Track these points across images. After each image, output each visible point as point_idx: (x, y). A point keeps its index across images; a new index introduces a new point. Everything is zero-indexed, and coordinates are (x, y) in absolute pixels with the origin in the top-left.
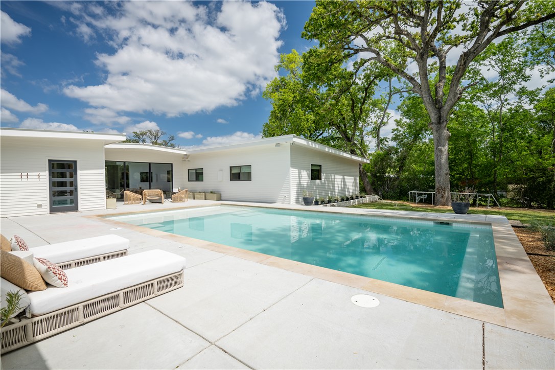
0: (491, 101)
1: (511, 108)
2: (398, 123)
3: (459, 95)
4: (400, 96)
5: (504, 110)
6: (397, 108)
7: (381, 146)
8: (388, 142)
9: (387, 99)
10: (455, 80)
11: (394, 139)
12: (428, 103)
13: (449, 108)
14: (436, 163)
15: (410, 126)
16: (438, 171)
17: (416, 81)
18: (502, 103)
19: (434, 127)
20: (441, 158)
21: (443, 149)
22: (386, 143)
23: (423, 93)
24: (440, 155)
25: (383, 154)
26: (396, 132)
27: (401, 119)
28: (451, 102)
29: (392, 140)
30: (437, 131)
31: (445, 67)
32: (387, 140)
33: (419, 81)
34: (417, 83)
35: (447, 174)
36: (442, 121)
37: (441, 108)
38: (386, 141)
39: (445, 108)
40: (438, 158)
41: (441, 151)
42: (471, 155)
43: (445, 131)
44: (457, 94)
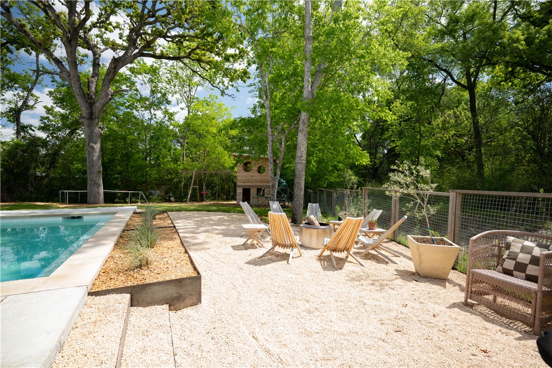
0: (144, 112)
1: (157, 122)
2: (49, 110)
3: (110, 97)
4: (51, 79)
5: (152, 122)
6: (48, 93)
7: (22, 134)
8: (33, 131)
9: (34, 78)
10: (106, 80)
11: (43, 128)
12: (78, 95)
13: (101, 106)
14: (87, 160)
15: (64, 117)
16: (90, 169)
17: (64, 66)
18: (152, 116)
19: (86, 122)
20: (93, 155)
21: (95, 146)
22: (30, 131)
23: (72, 82)
24: (92, 153)
25: (25, 145)
26: (46, 121)
27: (52, 107)
28: (103, 100)
29: (39, 129)
30: (88, 127)
31: (99, 65)
32: (33, 128)
33: (67, 67)
34: (65, 68)
35: (99, 172)
36: (93, 117)
37: (93, 104)
38: (31, 129)
39: (97, 105)
40: (90, 154)
41: (93, 148)
42: (128, 157)
43: (97, 129)
44: (109, 95)
